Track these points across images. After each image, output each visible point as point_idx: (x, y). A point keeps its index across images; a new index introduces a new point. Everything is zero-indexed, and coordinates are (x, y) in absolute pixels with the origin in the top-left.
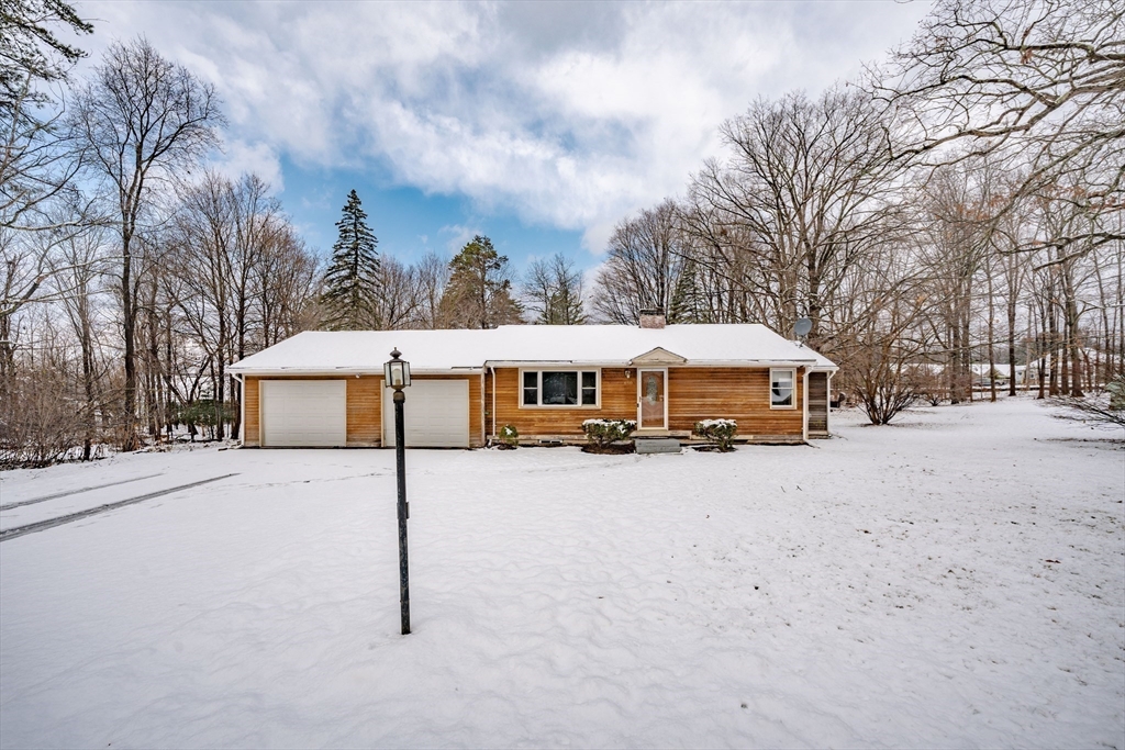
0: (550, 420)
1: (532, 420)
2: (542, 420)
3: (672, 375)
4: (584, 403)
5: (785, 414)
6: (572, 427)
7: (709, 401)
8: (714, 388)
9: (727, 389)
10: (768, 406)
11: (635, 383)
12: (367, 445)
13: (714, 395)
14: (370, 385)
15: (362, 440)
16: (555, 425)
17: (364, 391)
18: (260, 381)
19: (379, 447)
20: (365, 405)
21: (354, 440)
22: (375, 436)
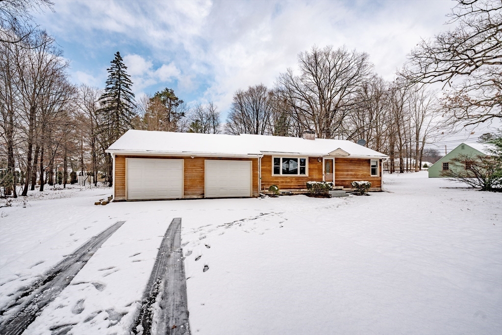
0: (286, 182)
1: (278, 182)
2: (283, 182)
3: (337, 161)
4: (300, 173)
5: (376, 179)
6: (296, 186)
7: (350, 173)
8: (351, 167)
9: (356, 168)
10: (370, 175)
11: (322, 164)
12: (196, 197)
13: (351, 170)
14: (199, 162)
15: (193, 194)
16: (288, 184)
17: (194, 166)
18: (126, 159)
19: (203, 198)
20: (195, 174)
21: (188, 194)
22: (200, 192)
